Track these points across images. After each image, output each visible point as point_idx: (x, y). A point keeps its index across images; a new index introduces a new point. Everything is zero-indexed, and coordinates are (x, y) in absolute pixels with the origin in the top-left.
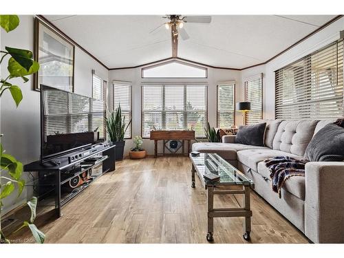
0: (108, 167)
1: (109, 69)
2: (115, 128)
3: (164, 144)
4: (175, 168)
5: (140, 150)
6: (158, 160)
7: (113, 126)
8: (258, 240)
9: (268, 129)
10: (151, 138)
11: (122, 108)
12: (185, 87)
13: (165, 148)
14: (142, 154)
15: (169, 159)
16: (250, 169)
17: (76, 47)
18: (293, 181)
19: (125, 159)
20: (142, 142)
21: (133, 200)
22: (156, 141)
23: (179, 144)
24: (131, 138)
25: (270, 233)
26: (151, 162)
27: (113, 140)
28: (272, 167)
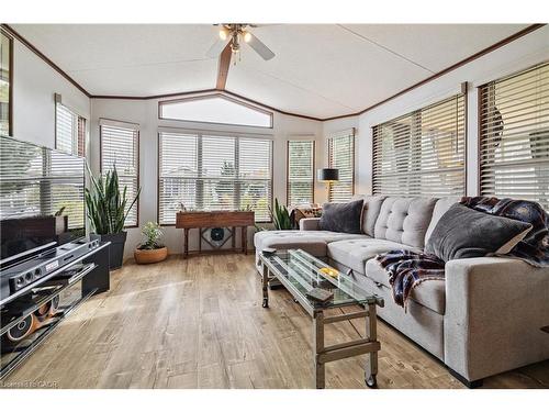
0: (96, 285)
1: (91, 97)
2: (106, 208)
3: (201, 234)
4: (226, 275)
5: (157, 247)
6: (191, 263)
7: (102, 204)
8: (388, 385)
9: (366, 208)
10: (178, 225)
11: (120, 172)
12: (237, 140)
13: (203, 241)
14: (161, 253)
15: (211, 259)
16: (351, 271)
17: (16, 42)
18: (426, 288)
19: (126, 264)
20: (160, 233)
21: (161, 348)
22: (187, 230)
23: (226, 233)
24: (137, 226)
25: (398, 368)
26: (179, 267)
27: (102, 231)
28: (392, 267)
